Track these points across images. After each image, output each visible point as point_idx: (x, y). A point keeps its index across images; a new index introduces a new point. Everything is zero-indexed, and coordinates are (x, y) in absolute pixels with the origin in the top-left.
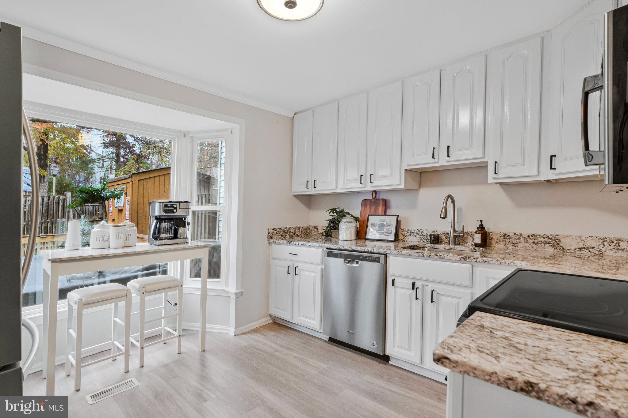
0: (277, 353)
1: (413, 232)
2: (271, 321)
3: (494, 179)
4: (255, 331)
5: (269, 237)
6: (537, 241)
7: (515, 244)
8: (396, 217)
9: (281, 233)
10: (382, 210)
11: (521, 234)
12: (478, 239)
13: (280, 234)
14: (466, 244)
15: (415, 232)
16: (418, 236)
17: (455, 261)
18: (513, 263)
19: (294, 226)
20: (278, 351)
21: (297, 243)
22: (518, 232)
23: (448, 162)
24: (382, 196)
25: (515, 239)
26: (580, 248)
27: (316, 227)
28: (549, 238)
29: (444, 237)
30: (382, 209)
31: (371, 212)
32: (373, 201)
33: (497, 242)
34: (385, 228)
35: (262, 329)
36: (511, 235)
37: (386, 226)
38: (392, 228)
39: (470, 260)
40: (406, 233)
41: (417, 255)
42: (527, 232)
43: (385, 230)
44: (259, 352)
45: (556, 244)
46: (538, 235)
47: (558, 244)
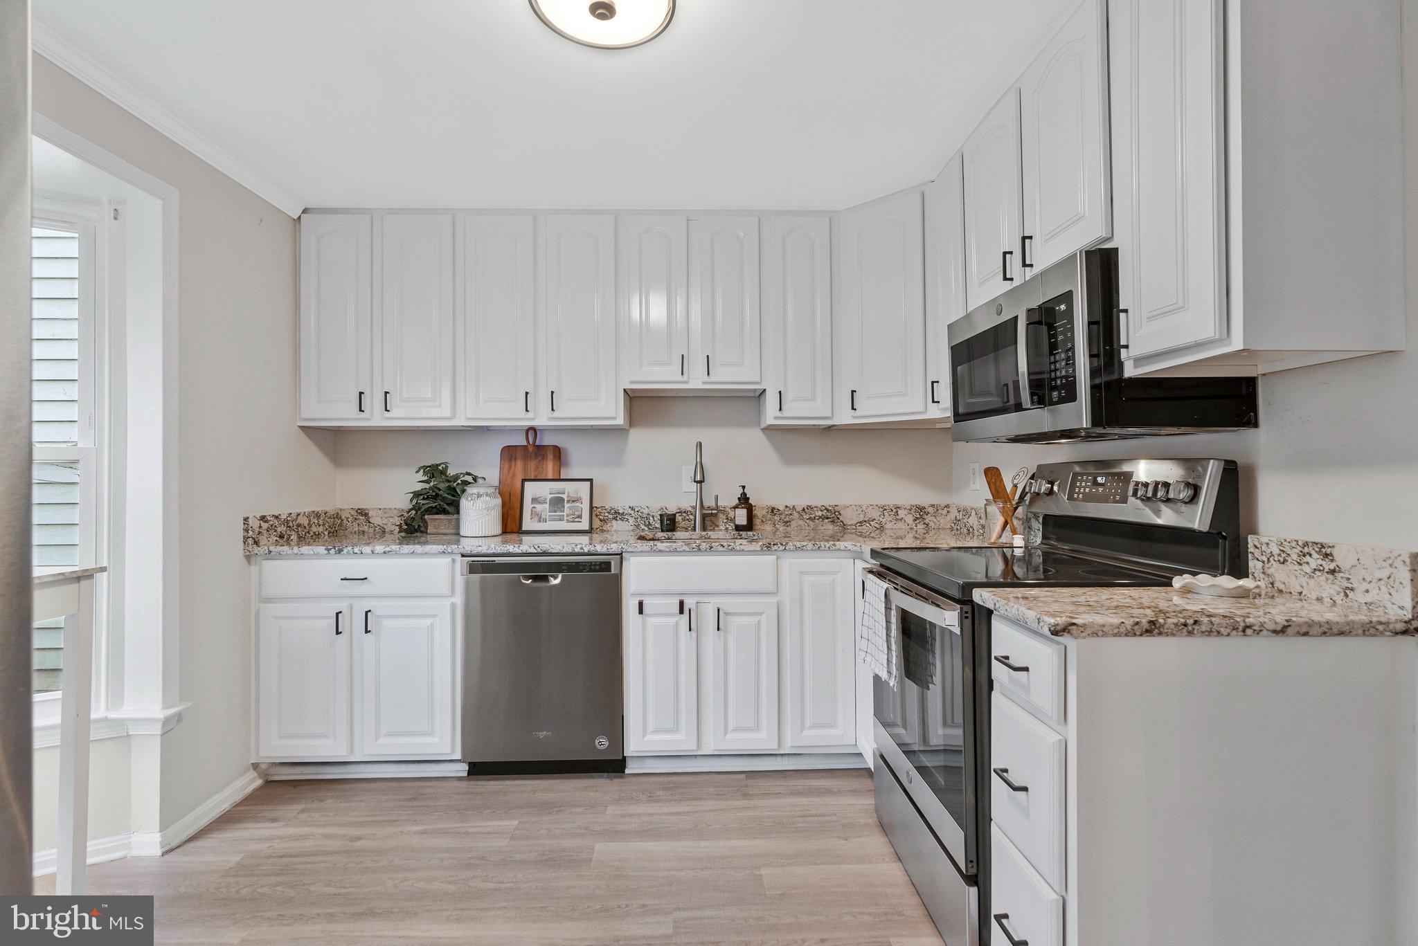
0: (358, 844)
1: (621, 511)
2: (259, 782)
3: (776, 418)
4: (226, 820)
5: (250, 541)
6: (813, 515)
7: (787, 523)
8: (588, 483)
9: (279, 530)
10: (553, 470)
11: (794, 507)
12: (741, 517)
13: (276, 531)
14: (716, 528)
15: (626, 512)
16: (631, 520)
17: (754, 552)
18: (834, 545)
19: (308, 510)
20: (359, 838)
21: (367, 549)
22: (790, 504)
23: (704, 383)
24: (547, 440)
25: (787, 515)
26: (860, 522)
27: (363, 513)
28: (828, 510)
29: (680, 518)
30: (553, 467)
31: (529, 473)
32: (531, 449)
33: (762, 521)
34: (567, 505)
35: (242, 808)
36: (781, 508)
37: (568, 502)
38: (581, 505)
39: (776, 547)
40: (607, 514)
41: (688, 549)
42: (801, 503)
43: (567, 511)
44: (304, 859)
45: (836, 518)
46: (815, 507)
47: (838, 519)
